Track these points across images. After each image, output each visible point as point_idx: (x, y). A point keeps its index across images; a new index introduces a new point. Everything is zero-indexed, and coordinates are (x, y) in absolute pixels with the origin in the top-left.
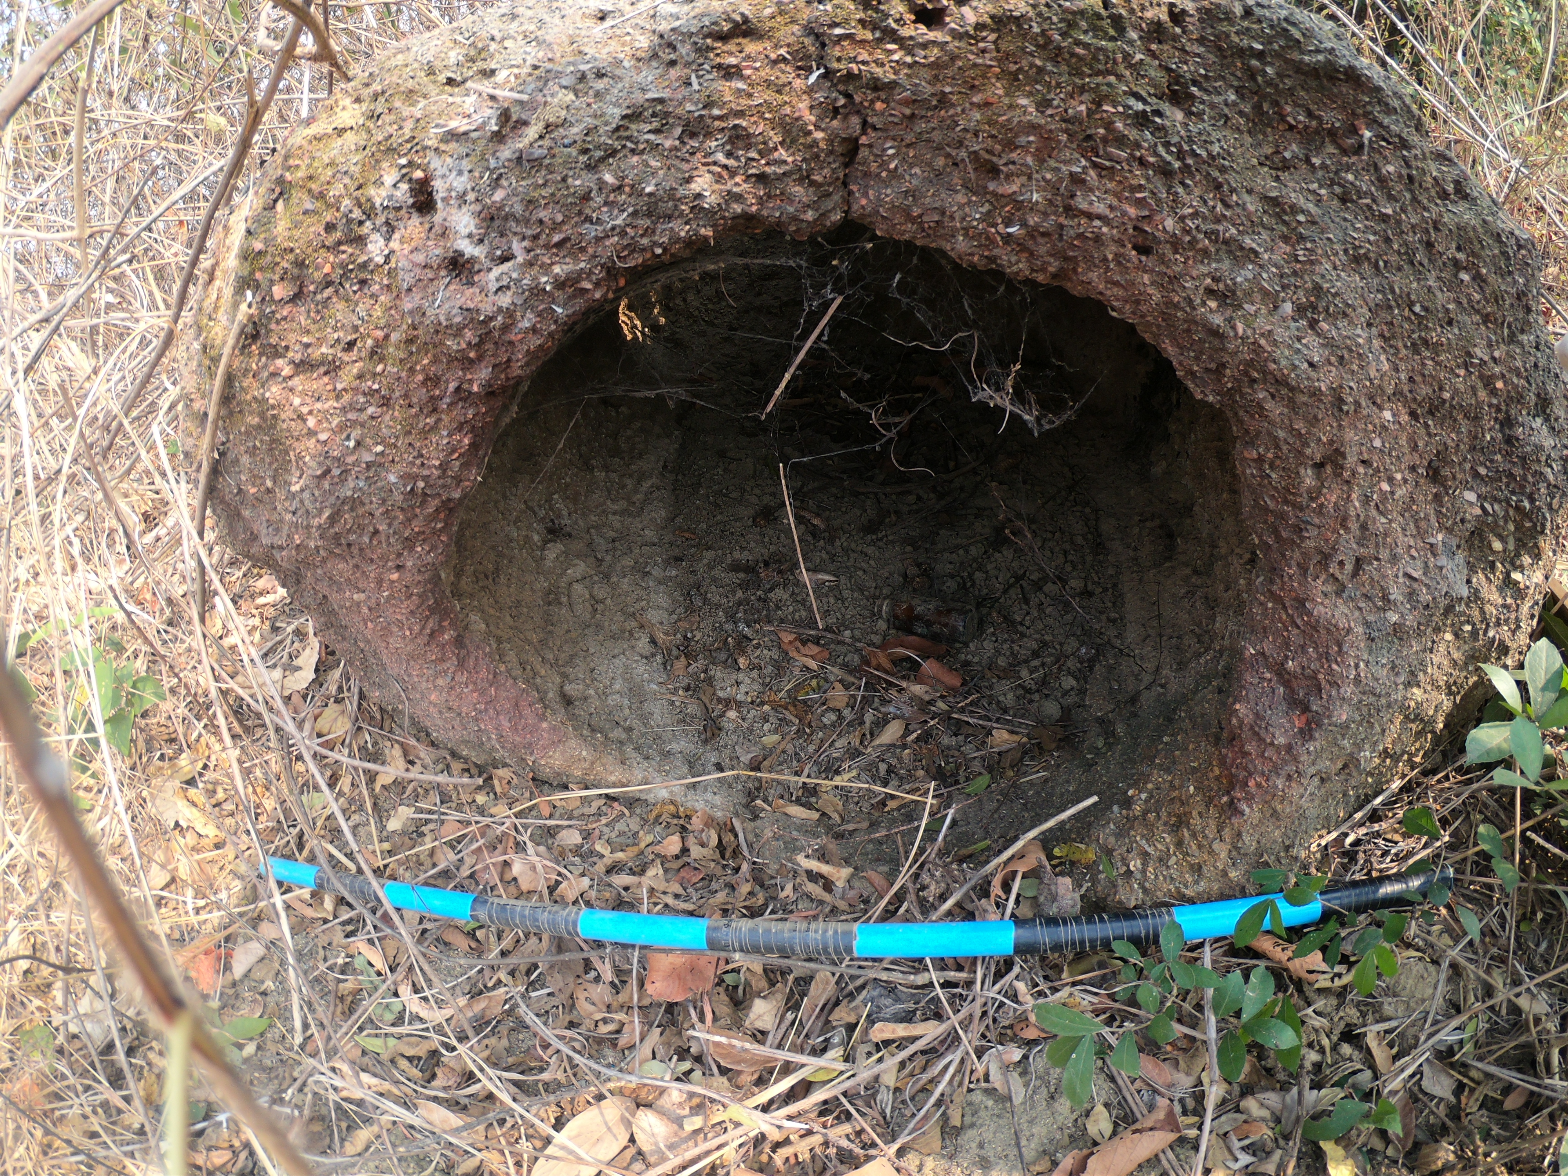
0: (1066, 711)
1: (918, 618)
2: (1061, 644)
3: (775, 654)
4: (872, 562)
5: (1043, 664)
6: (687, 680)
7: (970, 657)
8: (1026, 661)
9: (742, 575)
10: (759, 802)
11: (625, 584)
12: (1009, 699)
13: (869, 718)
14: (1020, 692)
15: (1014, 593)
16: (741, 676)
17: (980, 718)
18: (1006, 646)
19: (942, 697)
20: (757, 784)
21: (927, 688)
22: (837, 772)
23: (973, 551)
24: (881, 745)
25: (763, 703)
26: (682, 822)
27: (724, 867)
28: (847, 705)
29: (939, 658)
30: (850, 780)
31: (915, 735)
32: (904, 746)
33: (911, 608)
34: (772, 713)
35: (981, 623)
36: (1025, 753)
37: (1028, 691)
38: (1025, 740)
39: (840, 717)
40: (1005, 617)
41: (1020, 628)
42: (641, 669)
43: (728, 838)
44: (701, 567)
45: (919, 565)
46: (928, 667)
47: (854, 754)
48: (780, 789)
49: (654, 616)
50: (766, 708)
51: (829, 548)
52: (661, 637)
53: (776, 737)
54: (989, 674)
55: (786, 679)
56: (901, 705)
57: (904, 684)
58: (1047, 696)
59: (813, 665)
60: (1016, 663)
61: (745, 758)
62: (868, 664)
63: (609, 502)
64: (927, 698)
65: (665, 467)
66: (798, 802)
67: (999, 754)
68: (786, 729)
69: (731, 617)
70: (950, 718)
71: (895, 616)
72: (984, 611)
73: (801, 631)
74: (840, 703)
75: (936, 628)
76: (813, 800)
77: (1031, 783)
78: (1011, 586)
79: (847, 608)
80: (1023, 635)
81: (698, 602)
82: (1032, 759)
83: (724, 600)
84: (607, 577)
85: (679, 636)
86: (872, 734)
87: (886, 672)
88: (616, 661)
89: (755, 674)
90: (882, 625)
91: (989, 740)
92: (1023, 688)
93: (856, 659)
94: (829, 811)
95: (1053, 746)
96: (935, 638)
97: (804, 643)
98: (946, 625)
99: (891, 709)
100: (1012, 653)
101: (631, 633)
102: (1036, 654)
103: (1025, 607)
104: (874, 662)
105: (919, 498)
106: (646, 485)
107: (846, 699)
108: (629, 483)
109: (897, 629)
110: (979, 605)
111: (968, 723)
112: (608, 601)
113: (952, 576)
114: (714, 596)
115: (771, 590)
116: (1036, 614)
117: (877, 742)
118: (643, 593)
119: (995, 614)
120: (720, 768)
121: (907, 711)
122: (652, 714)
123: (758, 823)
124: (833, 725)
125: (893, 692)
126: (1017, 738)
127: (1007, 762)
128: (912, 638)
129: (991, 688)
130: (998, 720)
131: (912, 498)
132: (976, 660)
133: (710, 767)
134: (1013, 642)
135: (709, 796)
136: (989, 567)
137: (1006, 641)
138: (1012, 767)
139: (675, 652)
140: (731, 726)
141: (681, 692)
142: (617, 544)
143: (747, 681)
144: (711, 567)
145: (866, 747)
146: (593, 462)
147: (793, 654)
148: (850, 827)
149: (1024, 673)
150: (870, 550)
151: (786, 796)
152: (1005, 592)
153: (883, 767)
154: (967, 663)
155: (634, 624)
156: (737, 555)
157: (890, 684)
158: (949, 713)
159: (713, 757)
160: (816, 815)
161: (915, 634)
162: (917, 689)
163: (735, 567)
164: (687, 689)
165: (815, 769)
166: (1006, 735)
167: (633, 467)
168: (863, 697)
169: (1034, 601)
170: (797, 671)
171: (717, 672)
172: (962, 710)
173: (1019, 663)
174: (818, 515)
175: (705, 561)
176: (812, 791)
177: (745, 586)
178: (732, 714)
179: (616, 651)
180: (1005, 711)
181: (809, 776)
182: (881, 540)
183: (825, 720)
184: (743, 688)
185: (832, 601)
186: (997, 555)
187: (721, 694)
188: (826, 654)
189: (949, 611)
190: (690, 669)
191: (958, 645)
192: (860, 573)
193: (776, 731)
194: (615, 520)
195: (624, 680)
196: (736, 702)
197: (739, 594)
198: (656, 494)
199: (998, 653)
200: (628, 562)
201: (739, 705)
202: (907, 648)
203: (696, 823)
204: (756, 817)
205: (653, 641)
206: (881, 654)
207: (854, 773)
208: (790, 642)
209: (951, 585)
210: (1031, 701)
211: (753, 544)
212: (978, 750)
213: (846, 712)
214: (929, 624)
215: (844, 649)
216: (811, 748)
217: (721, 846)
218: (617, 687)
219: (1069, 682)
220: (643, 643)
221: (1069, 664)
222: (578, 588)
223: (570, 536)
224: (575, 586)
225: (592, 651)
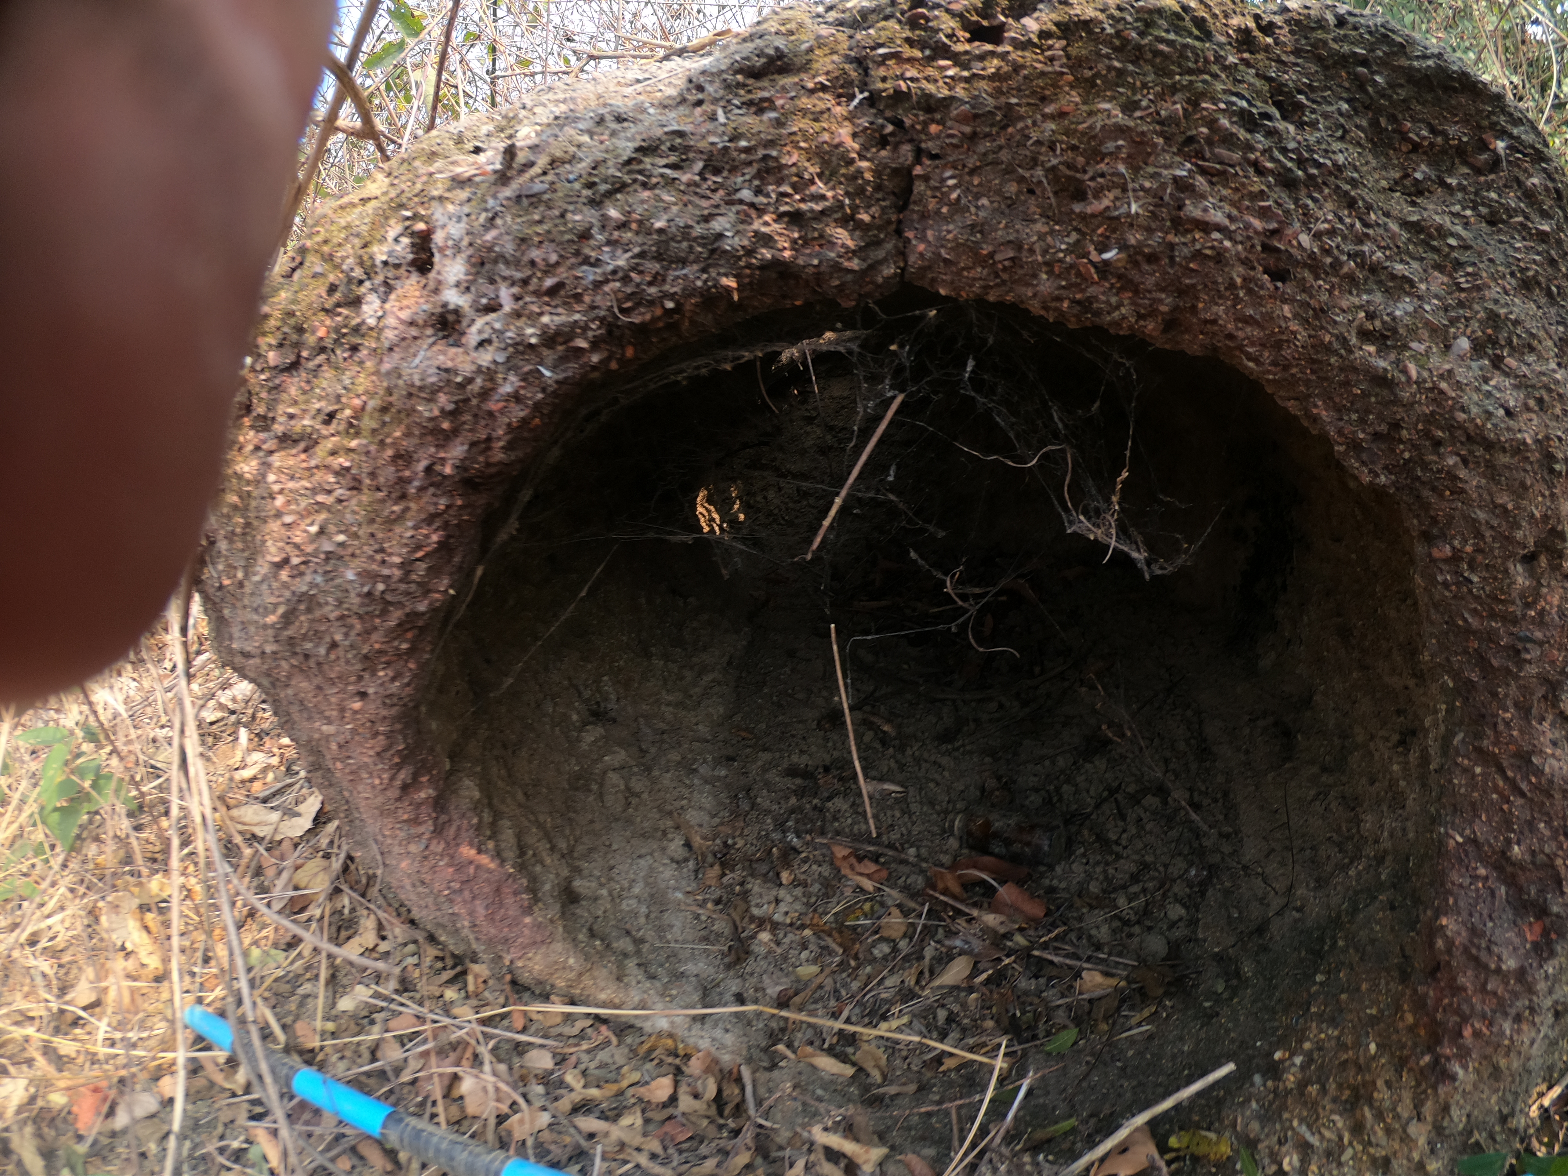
0: (1174, 948)
1: (996, 835)
2: (1166, 866)
3: (825, 870)
4: (946, 774)
5: (1144, 890)
6: (718, 893)
7: (1055, 882)
8: (1124, 887)
9: (798, 781)
10: (781, 1047)
11: (667, 779)
12: (1103, 933)
13: (929, 952)
14: (1116, 924)
15: (1108, 808)
16: (782, 893)
17: (1067, 956)
18: (1098, 869)
19: (1021, 930)
20: (782, 1024)
21: (1001, 918)
22: (884, 1018)
23: (1061, 762)
24: (941, 987)
25: (803, 927)
26: (677, 1061)
27: (721, 1127)
28: (905, 936)
29: (1020, 883)
30: (899, 1030)
31: (984, 976)
32: (971, 990)
33: (987, 824)
34: (813, 939)
35: (1070, 844)
36: (1123, 1001)
37: (1127, 923)
38: (1123, 983)
39: (895, 950)
40: (1097, 836)
41: (1116, 848)
42: (667, 874)
43: (731, 1091)
44: (754, 769)
45: (999, 778)
46: (1006, 892)
47: (906, 995)
48: (809, 1033)
49: (693, 816)
50: (807, 932)
51: (899, 756)
52: (697, 841)
53: (814, 969)
54: (1078, 902)
55: (835, 900)
56: (970, 938)
57: (975, 913)
58: (1150, 928)
59: (868, 885)
60: (1111, 888)
61: (773, 991)
62: (934, 888)
63: (664, 692)
64: (1002, 930)
65: (729, 663)
66: (831, 1052)
67: (1090, 1001)
68: (828, 960)
69: (781, 826)
70: (1029, 956)
71: (969, 833)
72: (1073, 829)
73: (858, 845)
74: (896, 934)
75: (1016, 847)
76: (850, 1050)
77: (1131, 1040)
78: (1105, 800)
79: (914, 823)
80: (1119, 857)
81: (745, 806)
82: (1132, 1008)
83: (775, 807)
84: (649, 769)
85: (718, 841)
86: (932, 973)
87: (954, 897)
88: (642, 862)
89: (798, 891)
90: (953, 843)
91: (1077, 984)
92: (1120, 919)
93: (919, 881)
94: (869, 1066)
95: (1160, 991)
96: (1015, 859)
97: (860, 859)
98: (1028, 844)
99: (958, 943)
100: (1106, 878)
101: (665, 833)
102: (1135, 878)
103: (1120, 823)
104: (941, 886)
105: (1001, 706)
106: (707, 678)
107: (903, 929)
108: (689, 675)
109: (971, 847)
110: (1067, 822)
111: (1051, 962)
112: (645, 796)
113: (1036, 790)
114: (764, 800)
115: (829, 799)
116: (1134, 831)
117: (937, 982)
118: (685, 792)
119: (1086, 832)
120: (740, 999)
121: (977, 945)
122: (671, 926)
123: (776, 1073)
124: (885, 958)
125: (961, 922)
126: (1113, 982)
127: (1099, 1012)
128: (987, 859)
129: (1080, 919)
130: (1089, 959)
131: (993, 706)
132: (1063, 885)
133: (728, 997)
134: (1107, 864)
135: (718, 1033)
136: (1080, 779)
137: (1098, 863)
138: (1106, 1018)
139: (710, 859)
140: (762, 950)
141: (710, 905)
142: (665, 736)
143: (789, 899)
144: (765, 770)
145: (923, 988)
146: (653, 649)
147: (846, 871)
148: (892, 1090)
149: (1122, 901)
150: (945, 761)
151: (817, 1043)
152: (1097, 806)
153: (942, 1014)
154: (1052, 890)
155: (669, 823)
156: (795, 758)
157: (959, 913)
158: (1029, 949)
159: (734, 986)
160: (849, 1071)
161: (991, 854)
162: (991, 919)
163: (792, 772)
164: (718, 902)
165: (857, 1010)
166: (1098, 978)
167: (695, 660)
168: (924, 926)
169: (1131, 816)
170: (848, 892)
171: (755, 886)
172: (1045, 946)
173: (1115, 890)
174: (888, 721)
175: (760, 763)
176: (852, 1039)
177: (800, 793)
178: (765, 936)
179: (643, 851)
180: (1098, 947)
181: (848, 1021)
182: (957, 749)
183: (876, 952)
184: (783, 907)
185: (897, 814)
186: (1088, 766)
187: (756, 911)
188: (884, 874)
189: (1033, 828)
190: (725, 880)
191: (1042, 869)
192: (932, 785)
193: (815, 961)
194: (668, 712)
195: (647, 884)
196: (770, 920)
197: (793, 801)
198: (717, 689)
199: (1089, 876)
200: (675, 756)
201: (775, 926)
202: (981, 869)
203: (695, 1066)
204: (773, 1066)
205: (688, 845)
206: (949, 876)
207: (905, 1020)
208: (845, 858)
209: (1034, 799)
210: (1130, 936)
211: (813, 748)
212: (1063, 996)
213: (903, 944)
214: (1008, 842)
215: (905, 869)
216: (855, 985)
217: (719, 1101)
218: (636, 890)
219: (1176, 911)
220: (676, 846)
221: (1176, 889)
222: (613, 777)
223: (614, 721)
224: (610, 774)
225: (615, 847)
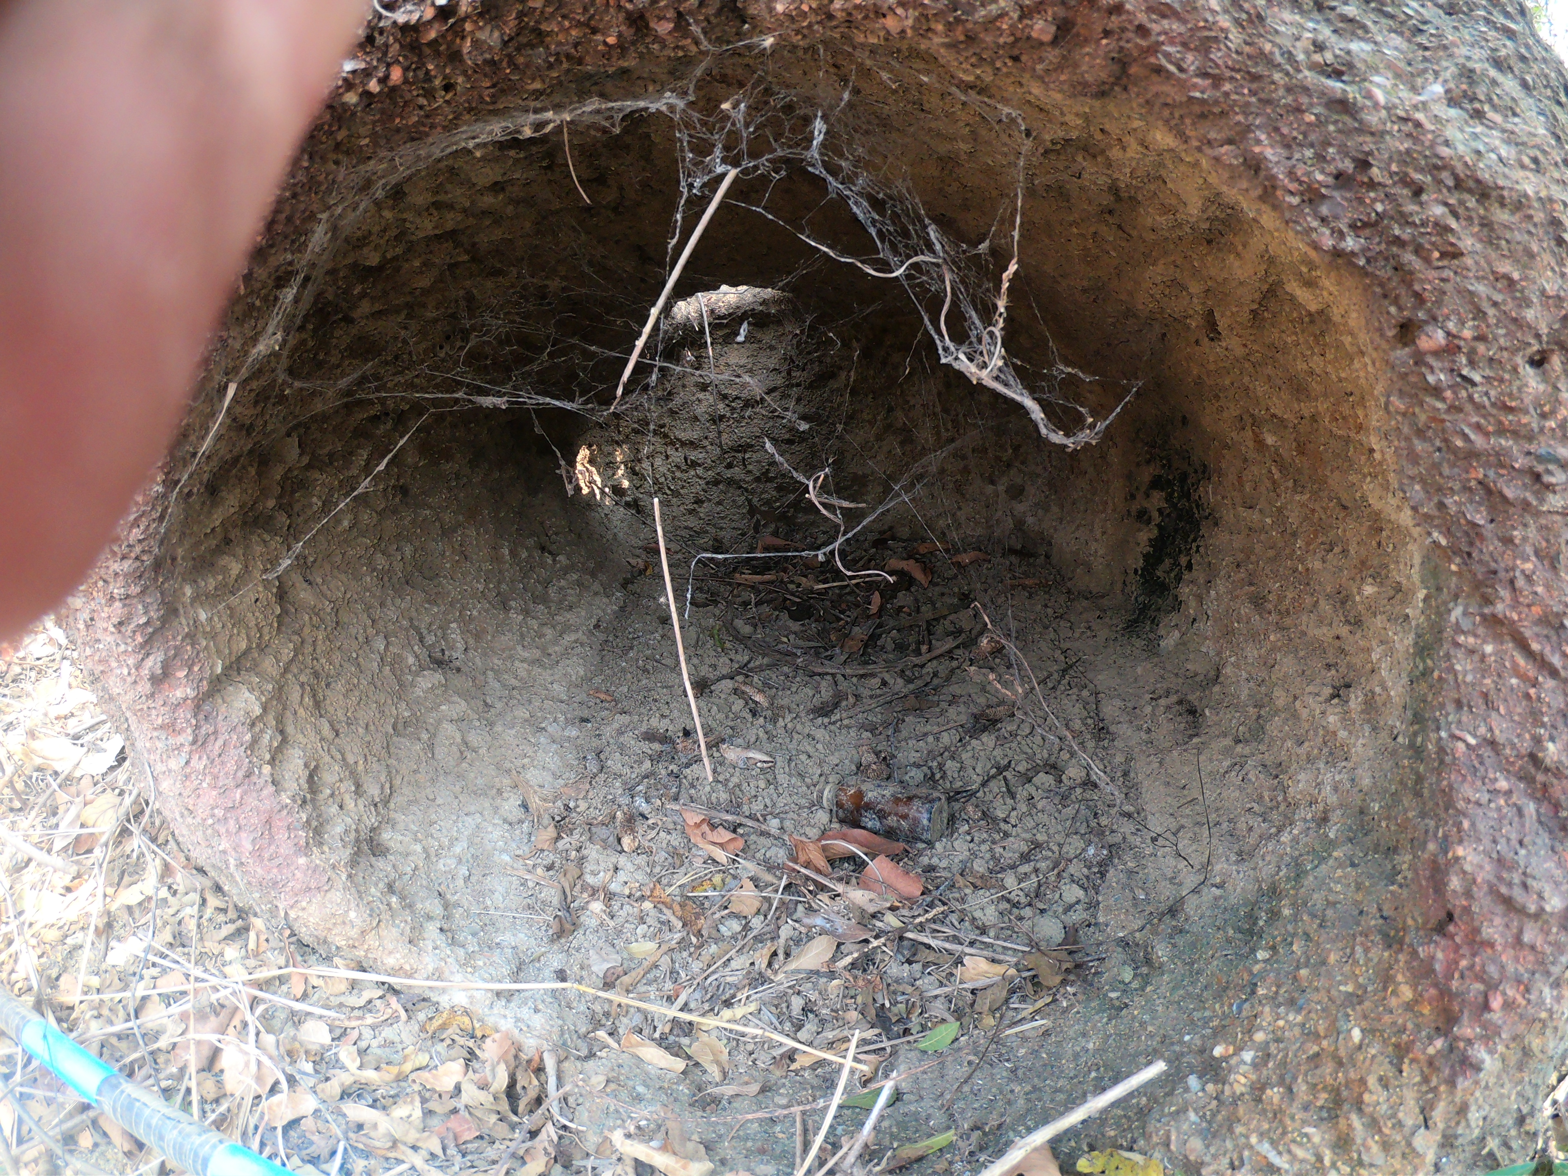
0: (1071, 934)
1: (868, 807)
2: (1060, 845)
3: (675, 839)
4: (819, 746)
5: (1036, 870)
6: (551, 858)
7: (935, 861)
8: (1013, 867)
9: (657, 746)
10: (602, 1034)
11: (510, 735)
12: (989, 916)
13: (786, 931)
14: (1005, 905)
15: (997, 786)
16: (622, 860)
17: (947, 939)
18: (984, 847)
19: (892, 909)
20: (606, 1007)
21: (872, 895)
22: (728, 1004)
23: (946, 739)
24: (798, 971)
25: (642, 898)
26: (471, 1043)
27: (513, 1127)
28: (758, 912)
29: (896, 858)
30: (745, 1020)
31: (848, 960)
32: (832, 975)
33: (860, 795)
34: (653, 913)
35: (952, 819)
36: (1011, 992)
37: (1016, 905)
38: (1012, 971)
39: (746, 928)
40: (983, 813)
41: (1003, 825)
42: (496, 834)
43: (528, 1083)
44: (608, 731)
45: (877, 754)
46: (878, 867)
47: (757, 980)
48: (638, 1019)
49: (534, 776)
50: (647, 905)
51: (770, 727)
52: (535, 802)
53: (651, 946)
54: (961, 882)
55: (682, 870)
56: (833, 917)
57: (840, 888)
58: (1042, 911)
59: (721, 856)
60: (998, 868)
61: (599, 968)
62: (795, 860)
63: (519, 648)
64: (872, 909)
65: (597, 626)
66: (662, 1042)
67: (973, 992)
68: (667, 936)
69: (631, 791)
70: (901, 938)
71: (839, 805)
72: (957, 806)
73: (714, 813)
74: (748, 909)
75: (892, 821)
76: (685, 1041)
77: (1023, 1038)
78: (991, 778)
79: (779, 795)
80: (1007, 835)
81: (593, 766)
82: (1023, 999)
83: (626, 770)
84: (491, 724)
85: (559, 804)
86: (787, 955)
87: (819, 871)
88: (469, 819)
89: (641, 860)
90: (822, 817)
91: (958, 971)
92: (1008, 901)
93: (779, 855)
94: (706, 1061)
95: (1058, 979)
96: (890, 834)
97: (713, 827)
98: (905, 817)
99: (819, 921)
100: (993, 857)
101: (500, 792)
102: (1025, 858)
103: (1009, 801)
104: (802, 858)
105: (884, 683)
106: (570, 638)
107: (757, 904)
108: (549, 632)
109: (841, 821)
110: (949, 799)
111: (929, 947)
112: (483, 751)
113: (919, 766)
114: (615, 762)
115: (688, 765)
116: (1024, 809)
117: (793, 965)
118: (530, 751)
119: (970, 809)
120: (561, 976)
121: (841, 925)
122: (492, 892)
123: (591, 1063)
124: (734, 937)
125: (824, 897)
126: (1000, 969)
127: (984, 1003)
128: (857, 832)
129: (963, 900)
130: (972, 944)
131: (875, 682)
132: (944, 864)
133: (548, 973)
134: (994, 842)
135: (525, 1013)
136: (964, 756)
137: (984, 841)
138: (993, 1011)
139: (546, 820)
140: (593, 923)
141: (539, 871)
142: (515, 692)
143: (630, 867)
144: (620, 732)
145: (776, 972)
146: (513, 604)
147: (696, 839)
148: (728, 1090)
149: (1010, 881)
150: (820, 734)
151: (646, 1032)
152: (984, 784)
153: (797, 1003)
154: (931, 869)
155: (507, 781)
156: (654, 722)
157: (823, 888)
158: (901, 931)
159: (556, 961)
160: (680, 1065)
161: (864, 828)
162: (858, 896)
163: (650, 737)
164: (549, 868)
165: (697, 995)
166: (983, 965)
167: (557, 618)
168: (782, 902)
169: (1022, 793)
170: (698, 863)
171: (592, 852)
172: (921, 928)
173: (1003, 870)
174: (760, 691)
175: (616, 725)
176: (689, 1028)
177: (656, 758)
178: (597, 906)
179: (472, 809)
180: (983, 931)
181: (685, 1008)
182: (834, 723)
183: (723, 929)
184: (622, 876)
185: (762, 784)
186: (974, 742)
187: (590, 879)
188: (740, 844)
189: (910, 799)
190: (560, 844)
191: (921, 845)
192: (803, 757)
193: (653, 938)
194: (522, 668)
195: (471, 844)
196: (605, 888)
197: (647, 764)
198: (579, 650)
199: (974, 855)
200: (522, 713)
201: (610, 897)
202: (849, 842)
203: (490, 1051)
204: (591, 1055)
205: (525, 806)
206: (812, 846)
207: (752, 1007)
208: (698, 825)
209: (916, 775)
210: (1021, 918)
211: (676, 713)
212: (941, 985)
213: (757, 923)
214: (882, 815)
215: (767, 842)
216: (696, 966)
217: (511, 1092)
218: (458, 849)
219: (1073, 893)
220: (511, 805)
221: (1072, 869)
222: (449, 728)
223: (458, 670)
224: (445, 725)
225: (439, 801)
